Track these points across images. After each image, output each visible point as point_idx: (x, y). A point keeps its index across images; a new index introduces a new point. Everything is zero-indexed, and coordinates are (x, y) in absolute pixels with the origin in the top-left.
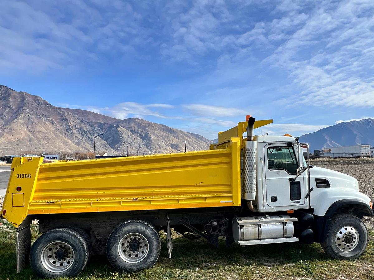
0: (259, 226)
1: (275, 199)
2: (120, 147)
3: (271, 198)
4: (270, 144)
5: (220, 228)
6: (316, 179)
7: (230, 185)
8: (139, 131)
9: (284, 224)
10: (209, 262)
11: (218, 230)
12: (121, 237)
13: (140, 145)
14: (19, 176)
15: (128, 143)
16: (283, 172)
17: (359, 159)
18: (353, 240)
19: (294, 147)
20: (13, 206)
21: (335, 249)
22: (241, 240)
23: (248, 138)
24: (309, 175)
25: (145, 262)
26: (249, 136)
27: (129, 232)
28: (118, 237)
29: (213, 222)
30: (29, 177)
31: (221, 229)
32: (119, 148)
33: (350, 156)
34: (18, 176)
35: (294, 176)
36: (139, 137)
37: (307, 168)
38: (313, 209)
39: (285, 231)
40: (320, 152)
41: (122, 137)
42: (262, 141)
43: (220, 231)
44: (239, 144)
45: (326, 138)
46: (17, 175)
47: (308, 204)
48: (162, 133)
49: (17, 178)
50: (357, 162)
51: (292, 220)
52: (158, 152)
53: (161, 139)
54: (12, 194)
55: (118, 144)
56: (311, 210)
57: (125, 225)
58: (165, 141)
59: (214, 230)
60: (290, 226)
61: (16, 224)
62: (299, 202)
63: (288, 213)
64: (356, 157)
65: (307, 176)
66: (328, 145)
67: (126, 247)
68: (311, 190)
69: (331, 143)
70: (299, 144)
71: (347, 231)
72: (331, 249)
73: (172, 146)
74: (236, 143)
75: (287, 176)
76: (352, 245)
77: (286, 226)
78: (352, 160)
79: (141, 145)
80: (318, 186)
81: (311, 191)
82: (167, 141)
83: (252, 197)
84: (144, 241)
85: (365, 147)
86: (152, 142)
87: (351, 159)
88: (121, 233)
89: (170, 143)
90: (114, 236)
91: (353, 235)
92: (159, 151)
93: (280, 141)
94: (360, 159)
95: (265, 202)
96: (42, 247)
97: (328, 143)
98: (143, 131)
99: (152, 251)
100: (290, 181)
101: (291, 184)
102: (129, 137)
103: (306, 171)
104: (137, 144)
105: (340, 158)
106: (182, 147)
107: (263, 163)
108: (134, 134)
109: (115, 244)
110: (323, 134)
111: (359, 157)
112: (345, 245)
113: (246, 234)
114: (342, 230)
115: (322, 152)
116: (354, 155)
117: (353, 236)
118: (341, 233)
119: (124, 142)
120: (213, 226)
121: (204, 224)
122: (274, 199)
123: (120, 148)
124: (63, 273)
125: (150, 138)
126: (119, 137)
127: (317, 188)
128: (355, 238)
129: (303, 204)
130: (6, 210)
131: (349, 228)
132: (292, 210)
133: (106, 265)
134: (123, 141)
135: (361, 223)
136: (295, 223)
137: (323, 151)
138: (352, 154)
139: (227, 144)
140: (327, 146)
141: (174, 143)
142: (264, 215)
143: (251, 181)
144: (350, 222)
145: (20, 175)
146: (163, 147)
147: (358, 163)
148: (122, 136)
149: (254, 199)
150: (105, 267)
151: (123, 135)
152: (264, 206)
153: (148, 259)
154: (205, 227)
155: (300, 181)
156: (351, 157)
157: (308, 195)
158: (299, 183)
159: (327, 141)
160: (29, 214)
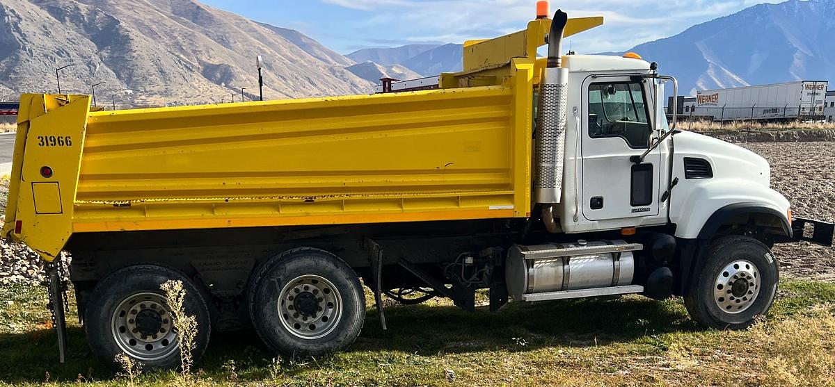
0: (565, 260)
1: (599, 203)
2: (17, 69)
3: (592, 200)
4: (594, 77)
5: (481, 270)
6: (685, 158)
7: (507, 171)
8: (83, 13)
9: (616, 256)
10: (460, 340)
11: (476, 275)
12: (283, 283)
13: (90, 64)
14: (44, 140)
15: (46, 56)
16: (619, 141)
17: (791, 125)
18: (748, 288)
19: (645, 84)
20: (37, 213)
21: (711, 309)
22: (528, 292)
23: (549, 61)
24: (672, 151)
25: (335, 337)
26: (551, 55)
27: (298, 272)
28: (277, 284)
29: (464, 257)
30: (68, 143)
31: (483, 272)
32: (12, 76)
33: (769, 116)
34: (42, 141)
35: (640, 152)
36: (85, 36)
37: (668, 133)
38: (675, 225)
39: (616, 271)
40: (685, 104)
41: (20, 32)
42: (578, 69)
43: (480, 276)
44: (531, 75)
45: (705, 58)
46: (39, 138)
47: (665, 215)
48: (169, 22)
49: (40, 144)
50: (787, 134)
51: (633, 248)
52: (161, 94)
53: (166, 45)
54: (32, 183)
55: (8, 59)
56: (670, 227)
57: (289, 258)
58: (182, 50)
59: (468, 276)
60: (628, 262)
61: (49, 255)
62: (648, 210)
63: (624, 234)
64: (784, 121)
65: (667, 153)
66: (709, 81)
67: (287, 307)
68: (673, 183)
69: (719, 73)
70: (657, 78)
71: (739, 270)
72: (704, 309)
73: (210, 72)
74: (526, 71)
75: (626, 151)
76: (745, 299)
77: (618, 260)
78: (773, 129)
79: (95, 67)
80: (688, 176)
81: (673, 186)
82: (190, 51)
83: (553, 196)
84: (325, 296)
85: (814, 87)
86: (134, 54)
87: (770, 125)
88: (284, 275)
89: (200, 62)
90: (266, 281)
91: (749, 278)
92: (163, 89)
93: (616, 69)
94: (797, 124)
95: (580, 209)
96: (113, 305)
97: (711, 72)
98: (96, 13)
99: (349, 313)
100: (634, 163)
101: (634, 169)
102: (47, 34)
103: (665, 142)
104: (78, 61)
105: (740, 121)
106: (244, 78)
107: (578, 119)
108: (63, 21)
109: (271, 299)
110: (695, 43)
111: (793, 120)
112: (732, 298)
113: (538, 278)
114: (729, 268)
115: (690, 104)
116: (780, 115)
117: (749, 281)
118: (726, 274)
119: (31, 52)
120: (465, 267)
121: (444, 264)
122: (597, 203)
123: (15, 73)
124: (162, 361)
125: (127, 39)
126: (9, 31)
127: (686, 178)
128: (752, 284)
129: (656, 213)
130: (21, 222)
131: (742, 265)
132: (632, 229)
133: (249, 347)
134: (24, 48)
135: (768, 254)
136: (636, 255)
137: (694, 100)
138: (775, 110)
139: (499, 74)
140: (704, 85)
141: (216, 62)
142: (575, 238)
143: (553, 161)
144: (745, 252)
145: (46, 137)
146: (177, 75)
147: (788, 138)
148: (18, 30)
149: (558, 202)
150: (246, 351)
151: (23, 25)
152: (575, 219)
153: (342, 330)
154: (447, 269)
155: (653, 163)
156: (771, 121)
157: (666, 196)
158: (649, 167)
159: (707, 68)
160: (76, 231)
